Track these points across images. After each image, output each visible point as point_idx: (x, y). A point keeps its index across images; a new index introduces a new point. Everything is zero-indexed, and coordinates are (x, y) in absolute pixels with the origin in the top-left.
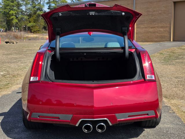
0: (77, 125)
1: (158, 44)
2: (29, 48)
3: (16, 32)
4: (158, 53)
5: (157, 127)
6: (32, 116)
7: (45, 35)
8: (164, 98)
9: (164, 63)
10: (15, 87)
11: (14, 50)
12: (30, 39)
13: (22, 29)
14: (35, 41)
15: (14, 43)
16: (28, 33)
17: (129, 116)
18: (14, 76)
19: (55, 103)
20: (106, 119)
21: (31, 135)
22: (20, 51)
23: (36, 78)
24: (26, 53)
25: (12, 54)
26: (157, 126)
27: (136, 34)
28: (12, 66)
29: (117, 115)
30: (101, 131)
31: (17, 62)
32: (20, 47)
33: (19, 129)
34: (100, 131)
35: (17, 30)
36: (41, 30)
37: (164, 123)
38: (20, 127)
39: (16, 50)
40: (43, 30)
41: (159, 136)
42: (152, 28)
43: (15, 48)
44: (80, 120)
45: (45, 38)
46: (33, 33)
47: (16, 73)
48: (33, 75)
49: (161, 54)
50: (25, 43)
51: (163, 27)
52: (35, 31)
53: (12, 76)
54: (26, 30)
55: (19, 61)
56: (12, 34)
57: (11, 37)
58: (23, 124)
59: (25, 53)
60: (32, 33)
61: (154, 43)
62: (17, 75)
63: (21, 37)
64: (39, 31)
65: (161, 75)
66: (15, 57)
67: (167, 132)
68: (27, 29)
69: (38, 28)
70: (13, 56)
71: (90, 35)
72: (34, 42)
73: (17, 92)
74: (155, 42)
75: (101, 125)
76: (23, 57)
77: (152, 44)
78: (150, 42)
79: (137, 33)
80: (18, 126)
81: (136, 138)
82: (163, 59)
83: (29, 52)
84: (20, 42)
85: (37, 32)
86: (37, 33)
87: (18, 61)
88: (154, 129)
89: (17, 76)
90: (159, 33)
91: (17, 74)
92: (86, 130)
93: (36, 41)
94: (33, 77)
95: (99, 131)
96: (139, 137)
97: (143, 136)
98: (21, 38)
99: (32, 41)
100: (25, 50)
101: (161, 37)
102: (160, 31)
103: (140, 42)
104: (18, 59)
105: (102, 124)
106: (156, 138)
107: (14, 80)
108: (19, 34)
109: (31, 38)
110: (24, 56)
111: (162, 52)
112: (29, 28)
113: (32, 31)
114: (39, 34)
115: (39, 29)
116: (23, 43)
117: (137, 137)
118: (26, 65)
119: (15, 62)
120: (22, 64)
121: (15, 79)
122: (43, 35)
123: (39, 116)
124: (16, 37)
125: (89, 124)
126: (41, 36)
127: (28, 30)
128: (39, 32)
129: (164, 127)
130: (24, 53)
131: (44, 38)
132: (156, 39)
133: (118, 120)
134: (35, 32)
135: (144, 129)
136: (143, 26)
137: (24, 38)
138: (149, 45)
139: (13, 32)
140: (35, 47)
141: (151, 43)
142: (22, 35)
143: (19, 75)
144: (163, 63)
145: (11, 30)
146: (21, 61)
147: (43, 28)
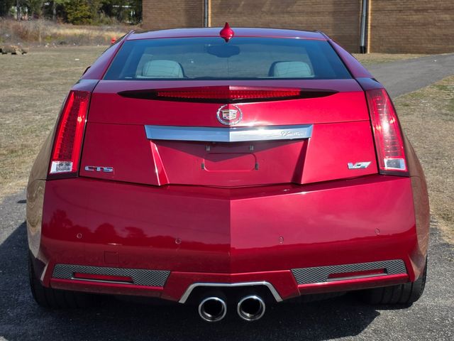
0: (183, 300)
1: (434, 59)
2: (60, 69)
3: (21, 19)
4: (434, 85)
5: (416, 306)
6: (55, 274)
7: (107, 30)
8: (442, 221)
9: (449, 117)
10: (14, 184)
11: (17, 75)
12: (63, 41)
13: (41, 12)
14: (77, 47)
15: (15, 54)
16: (56, 22)
17: (332, 276)
18: (12, 152)
19: (125, 234)
20: (264, 283)
21: (54, 327)
22: (34, 77)
23: (68, 165)
24: (51, 82)
25: (9, 86)
26: (414, 304)
27: (371, 28)
28: (8, 122)
29: (297, 272)
30: (251, 318)
31: (22, 110)
32: (33, 66)
33: (19, 310)
34: (248, 316)
35: (25, 13)
36: (96, 15)
37: (436, 294)
38: (23, 303)
39: (20, 74)
40: (103, 15)
41: (418, 331)
42: (417, 11)
43: (20, 67)
44: (192, 287)
45: (107, 39)
46: (73, 22)
47: (18, 142)
48: (59, 157)
49: (442, 88)
50: (49, 53)
51: (449, 10)
52: (77, 19)
53: (5, 152)
54: (52, 13)
55: (28, 106)
56: (11, 26)
57: (7, 35)
58: (31, 294)
59: (47, 82)
60: (68, 22)
61: (423, 55)
62: (22, 149)
63: (38, 35)
64: (89, 17)
65: (438, 153)
66: (19, 96)
67: (443, 319)
68: (55, 12)
69: (87, 8)
70: (11, 92)
71: (227, 40)
72: (74, 50)
73: (20, 199)
74: (427, 53)
75: (252, 299)
76: (42, 95)
77: (417, 60)
78: (412, 53)
79: (375, 26)
80: (17, 300)
81: (352, 338)
82: (447, 103)
83: (57, 81)
84: (33, 51)
85: (84, 20)
86: (83, 23)
87: (25, 108)
88: (408, 311)
89: (20, 153)
90: (440, 28)
91: (22, 145)
92: (209, 316)
93: (80, 47)
94: (59, 163)
95: (246, 317)
96: (361, 336)
97: (374, 331)
98: (36, 39)
99: (68, 47)
100: (46, 75)
101: (444, 37)
102: (441, 21)
103: (384, 52)
104: (25, 100)
105: (255, 297)
106: (409, 337)
107: (13, 164)
108: (30, 25)
109: (67, 37)
110: (45, 93)
111: (445, 83)
112: (60, 8)
113: (70, 18)
114: (88, 27)
115: (88, 13)
116: (41, 53)
117: (357, 333)
118: (49, 120)
119: (17, 109)
120: (38, 117)
121: (15, 160)
122: (102, 30)
123: (74, 274)
124: (22, 36)
125: (217, 299)
126: (96, 33)
127: (58, 14)
128: (91, 20)
129: (436, 306)
130: (44, 82)
131: (104, 38)
132: (429, 46)
133: (299, 286)
134: (76, 21)
135: (378, 311)
136: (393, 7)
137: (45, 38)
138: (409, 61)
139: (14, 19)
140: (76, 64)
141: (416, 56)
142: (41, 29)
143: (26, 149)
144: (446, 115)
145: (9, 13)
146: (34, 106)
147: (101, 9)
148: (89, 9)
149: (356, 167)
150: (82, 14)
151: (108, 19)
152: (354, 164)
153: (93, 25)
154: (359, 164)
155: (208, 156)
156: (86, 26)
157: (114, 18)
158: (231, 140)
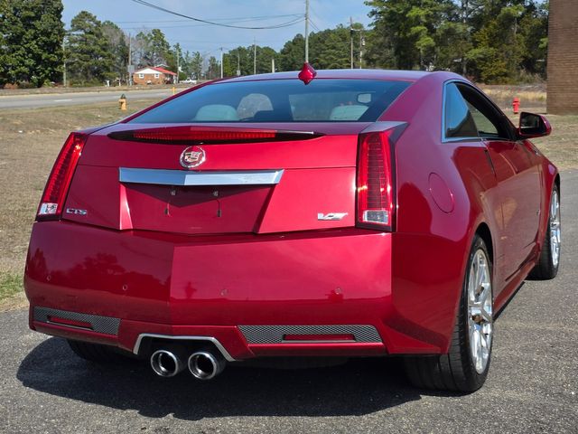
0: (135, 351)
7: (527, 90)
20: (211, 338)
29: (245, 330)
30: (202, 376)
36: (514, 72)
40: (523, 72)
44: (141, 337)
52: (490, 77)
54: (462, 72)
60: (480, 82)
64: (506, 75)
68: (465, 69)
69: (505, 63)
75: (204, 356)
85: (499, 79)
86: (497, 83)
112: (471, 65)
113: (484, 75)
114: (504, 87)
115: (505, 70)
122: (521, 90)
123: (49, 318)
127: (469, 73)
128: (507, 79)
133: (249, 345)
134: (490, 80)
147: (520, 65)
148: (507, 65)
149: (327, 217)
150: (497, 72)
151: (529, 76)
152: (325, 214)
153: (511, 84)
154: (332, 214)
155: (173, 201)
156: (500, 86)
157: (537, 75)
158: (186, 184)
